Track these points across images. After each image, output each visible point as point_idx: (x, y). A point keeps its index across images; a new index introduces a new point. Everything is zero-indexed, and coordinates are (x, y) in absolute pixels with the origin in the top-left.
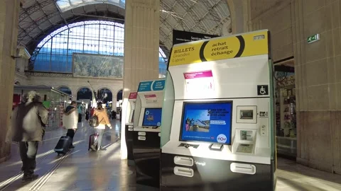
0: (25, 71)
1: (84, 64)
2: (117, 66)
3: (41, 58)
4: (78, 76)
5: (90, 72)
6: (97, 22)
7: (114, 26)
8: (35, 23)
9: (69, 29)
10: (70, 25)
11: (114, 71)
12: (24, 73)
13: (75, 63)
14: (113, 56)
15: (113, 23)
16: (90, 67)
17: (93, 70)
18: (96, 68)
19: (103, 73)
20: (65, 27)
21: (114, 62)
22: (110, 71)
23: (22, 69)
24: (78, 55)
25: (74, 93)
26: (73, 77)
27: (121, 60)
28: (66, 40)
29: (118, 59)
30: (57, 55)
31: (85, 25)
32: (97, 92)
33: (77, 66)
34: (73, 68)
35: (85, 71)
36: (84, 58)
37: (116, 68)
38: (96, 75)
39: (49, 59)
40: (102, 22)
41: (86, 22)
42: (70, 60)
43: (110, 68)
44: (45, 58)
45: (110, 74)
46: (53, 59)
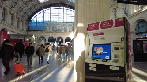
0: (26, 30)
1: (51, 26)
2: (65, 27)
3: (32, 24)
4: (48, 32)
5: (53, 30)
6: (56, 7)
7: (63, 9)
8: (29, 9)
9: (44, 11)
10: (44, 10)
11: (64, 29)
12: (26, 31)
13: (47, 26)
14: (63, 22)
15: (63, 8)
16: (53, 28)
17: (54, 29)
18: (56, 28)
19: (59, 30)
20: (42, 10)
21: (64, 25)
22: (62, 29)
23: (25, 30)
24: (48, 23)
25: (47, 39)
26: (46, 32)
27: (67, 24)
28: (43, 16)
29: (65, 23)
30: (39, 23)
31: (50, 9)
32: (56, 38)
33: (48, 27)
34: (46, 28)
35: (51, 30)
36: (50, 24)
37: (64, 28)
38: (56, 31)
39: (36, 25)
40: (58, 7)
41: (51, 8)
42: (45, 25)
43: (62, 28)
44: (34, 25)
45: (62, 31)
46: (38, 25)
